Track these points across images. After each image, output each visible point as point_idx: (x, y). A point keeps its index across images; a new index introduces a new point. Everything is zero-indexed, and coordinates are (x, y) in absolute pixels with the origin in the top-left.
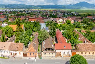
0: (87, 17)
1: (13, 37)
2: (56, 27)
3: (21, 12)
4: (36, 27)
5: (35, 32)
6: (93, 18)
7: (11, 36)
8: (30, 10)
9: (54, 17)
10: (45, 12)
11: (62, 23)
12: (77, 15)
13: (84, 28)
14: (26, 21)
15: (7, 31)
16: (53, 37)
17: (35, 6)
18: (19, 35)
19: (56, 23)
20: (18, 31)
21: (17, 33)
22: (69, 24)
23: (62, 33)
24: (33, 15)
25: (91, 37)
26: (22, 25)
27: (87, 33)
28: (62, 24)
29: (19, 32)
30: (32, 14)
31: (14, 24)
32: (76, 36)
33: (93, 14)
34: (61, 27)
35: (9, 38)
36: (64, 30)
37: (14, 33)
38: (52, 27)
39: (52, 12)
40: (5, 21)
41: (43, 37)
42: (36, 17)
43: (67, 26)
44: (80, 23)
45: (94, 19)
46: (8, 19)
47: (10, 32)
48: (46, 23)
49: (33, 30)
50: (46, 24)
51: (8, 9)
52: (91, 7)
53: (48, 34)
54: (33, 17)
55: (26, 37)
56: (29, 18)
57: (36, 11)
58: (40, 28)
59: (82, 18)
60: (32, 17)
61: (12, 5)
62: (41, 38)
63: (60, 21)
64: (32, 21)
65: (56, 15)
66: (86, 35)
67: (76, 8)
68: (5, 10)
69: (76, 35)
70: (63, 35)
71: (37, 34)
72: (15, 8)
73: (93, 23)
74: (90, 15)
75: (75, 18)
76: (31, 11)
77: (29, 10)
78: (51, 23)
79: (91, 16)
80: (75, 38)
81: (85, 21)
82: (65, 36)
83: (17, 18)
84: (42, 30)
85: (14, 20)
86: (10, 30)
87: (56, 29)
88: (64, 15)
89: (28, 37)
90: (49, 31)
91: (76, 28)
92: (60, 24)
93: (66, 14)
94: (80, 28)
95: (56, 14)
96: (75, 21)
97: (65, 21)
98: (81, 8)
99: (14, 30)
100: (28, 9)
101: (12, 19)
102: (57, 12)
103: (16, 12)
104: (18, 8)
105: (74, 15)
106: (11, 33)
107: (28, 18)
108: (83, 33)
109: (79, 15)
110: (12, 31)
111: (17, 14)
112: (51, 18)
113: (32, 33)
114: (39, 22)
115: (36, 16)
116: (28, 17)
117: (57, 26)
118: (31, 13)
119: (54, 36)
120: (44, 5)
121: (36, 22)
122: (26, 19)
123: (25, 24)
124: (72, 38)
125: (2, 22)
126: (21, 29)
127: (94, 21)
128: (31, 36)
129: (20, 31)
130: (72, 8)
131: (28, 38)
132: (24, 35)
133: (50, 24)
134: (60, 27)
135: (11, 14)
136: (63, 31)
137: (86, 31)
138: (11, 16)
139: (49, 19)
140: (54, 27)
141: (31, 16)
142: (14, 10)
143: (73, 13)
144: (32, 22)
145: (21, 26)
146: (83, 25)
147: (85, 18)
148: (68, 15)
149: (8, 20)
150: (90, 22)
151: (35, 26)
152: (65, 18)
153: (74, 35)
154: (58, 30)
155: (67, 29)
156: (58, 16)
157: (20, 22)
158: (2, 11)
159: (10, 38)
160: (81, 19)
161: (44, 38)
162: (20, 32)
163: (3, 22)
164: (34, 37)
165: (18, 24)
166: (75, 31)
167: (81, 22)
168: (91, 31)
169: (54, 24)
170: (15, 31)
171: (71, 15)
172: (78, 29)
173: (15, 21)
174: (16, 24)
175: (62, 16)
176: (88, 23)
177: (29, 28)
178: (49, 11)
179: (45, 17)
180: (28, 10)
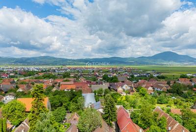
0: (178, 80)
1: (23, 125)
2: (116, 102)
3: (44, 71)
4: (73, 101)
5: (71, 112)
6: (191, 82)
7: (20, 124)
8: (64, 67)
9: (111, 80)
10: (93, 71)
11: (129, 93)
12: (158, 76)
13: (175, 104)
14: (54, 89)
15: (12, 112)
16: (110, 125)
17: (74, 60)
18: (38, 120)
19: (115, 92)
20: (36, 112)
21: (33, 116)
22: (143, 95)
23: (130, 114)
24: (69, 77)
25: (193, 123)
26: (45, 97)
27: (184, 114)
28: (128, 95)
29: (38, 114)
30: (66, 75)
31: (29, 97)
32: (160, 122)
33: (190, 75)
34: (128, 101)
35: (14, 127)
36: (134, 107)
37: (26, 115)
38: (109, 102)
39: (108, 72)
40: (11, 91)
41: (88, 125)
42: (74, 81)
43: (140, 99)
44: (167, 93)
45: (193, 84)
46: (18, 85)
47: (18, 113)
48: (95, 92)
49: (67, 109)
50: (95, 94)
51: (20, 67)
52: (184, 62)
53: (100, 116)
54: (69, 81)
55: (51, 125)
56: (61, 83)
57: (75, 69)
58: (83, 105)
59: (169, 83)
60: (66, 81)
61: (28, 59)
62: (84, 126)
63: (124, 90)
64: (66, 90)
65: (115, 77)
66: (183, 119)
67: (155, 64)
68: (14, 68)
69: (161, 120)
70: (131, 118)
71: (76, 117)
72: (35, 65)
73: (193, 94)
74: (183, 77)
75: (154, 83)
76: (66, 70)
77: (62, 67)
78: (106, 92)
79: (186, 79)
80: (158, 126)
81: (177, 89)
82: (138, 122)
83: (36, 84)
84: (87, 108)
85: (29, 87)
86: (19, 110)
87: (118, 107)
88: (132, 76)
89: (57, 124)
90: (101, 110)
91: (158, 103)
92: (125, 94)
93: (136, 76)
94: (167, 103)
95: (115, 74)
96: (156, 89)
97: (134, 89)
98: (165, 63)
99: (26, 110)
100: (60, 66)
101: (25, 86)
102: (116, 71)
103: (35, 71)
104: (40, 65)
105: (152, 77)
106: (20, 117)
107: (57, 85)
108: (176, 115)
109: (163, 78)
110: (23, 112)
111: (36, 75)
112: (105, 82)
113: (65, 115)
114: (81, 92)
115: (75, 79)
116: (59, 81)
117: (119, 99)
118: (66, 73)
119: (113, 123)
120: (91, 58)
121: (74, 91)
122: (53, 86)
123: (53, 97)
124: (152, 127)
125: (3, 92)
126: (43, 107)
127: (194, 89)
128: (62, 122)
129: (40, 111)
130: (147, 64)
131: (56, 128)
132: (49, 120)
133: (104, 95)
134: (126, 102)
135: (25, 76)
136: (133, 110)
137: (181, 111)
138: (25, 81)
139: (102, 84)
140: (111, 102)
141: (65, 79)
142: (32, 68)
143: (149, 72)
144: (65, 92)
145: (43, 100)
146: (173, 97)
147: (175, 82)
148: (140, 77)
149: (17, 88)
150: (186, 91)
151: (71, 99)
152: (135, 82)
153: (155, 120)
154: (120, 108)
155: (140, 107)
156: (119, 80)
157: (42, 92)
158: (7, 70)
159: (16, 127)
160: (167, 84)
161: (90, 126)
162: (40, 113)
163: (6, 92)
164: (68, 125)
165: (38, 96)
166: (158, 110)
167: (167, 90)
168: (192, 110)
169: (112, 96)
170: (29, 112)
171: (146, 76)
172: (164, 106)
173: (32, 90)
174: (33, 96)
175: (128, 79)
176: (183, 93)
177: (60, 104)
178: (102, 70)
179: (94, 81)
180: (59, 68)
